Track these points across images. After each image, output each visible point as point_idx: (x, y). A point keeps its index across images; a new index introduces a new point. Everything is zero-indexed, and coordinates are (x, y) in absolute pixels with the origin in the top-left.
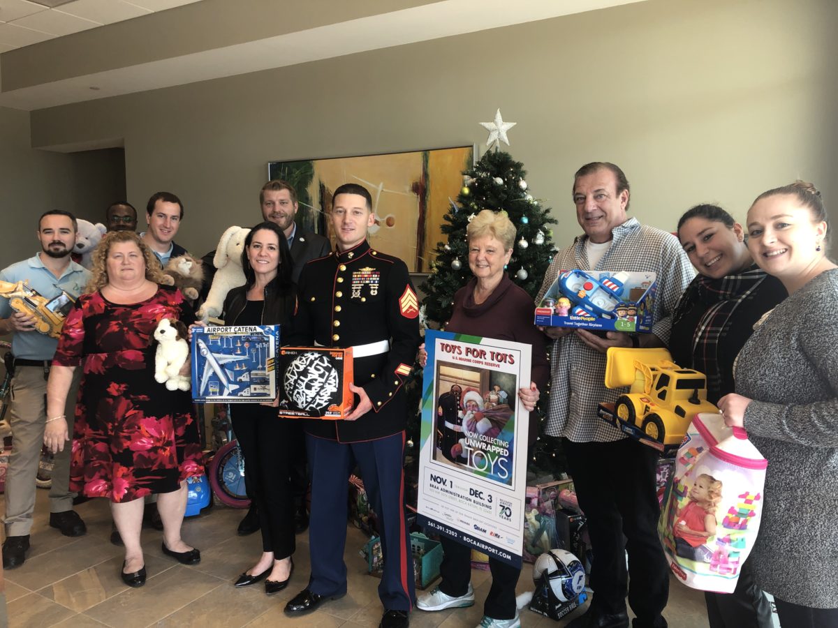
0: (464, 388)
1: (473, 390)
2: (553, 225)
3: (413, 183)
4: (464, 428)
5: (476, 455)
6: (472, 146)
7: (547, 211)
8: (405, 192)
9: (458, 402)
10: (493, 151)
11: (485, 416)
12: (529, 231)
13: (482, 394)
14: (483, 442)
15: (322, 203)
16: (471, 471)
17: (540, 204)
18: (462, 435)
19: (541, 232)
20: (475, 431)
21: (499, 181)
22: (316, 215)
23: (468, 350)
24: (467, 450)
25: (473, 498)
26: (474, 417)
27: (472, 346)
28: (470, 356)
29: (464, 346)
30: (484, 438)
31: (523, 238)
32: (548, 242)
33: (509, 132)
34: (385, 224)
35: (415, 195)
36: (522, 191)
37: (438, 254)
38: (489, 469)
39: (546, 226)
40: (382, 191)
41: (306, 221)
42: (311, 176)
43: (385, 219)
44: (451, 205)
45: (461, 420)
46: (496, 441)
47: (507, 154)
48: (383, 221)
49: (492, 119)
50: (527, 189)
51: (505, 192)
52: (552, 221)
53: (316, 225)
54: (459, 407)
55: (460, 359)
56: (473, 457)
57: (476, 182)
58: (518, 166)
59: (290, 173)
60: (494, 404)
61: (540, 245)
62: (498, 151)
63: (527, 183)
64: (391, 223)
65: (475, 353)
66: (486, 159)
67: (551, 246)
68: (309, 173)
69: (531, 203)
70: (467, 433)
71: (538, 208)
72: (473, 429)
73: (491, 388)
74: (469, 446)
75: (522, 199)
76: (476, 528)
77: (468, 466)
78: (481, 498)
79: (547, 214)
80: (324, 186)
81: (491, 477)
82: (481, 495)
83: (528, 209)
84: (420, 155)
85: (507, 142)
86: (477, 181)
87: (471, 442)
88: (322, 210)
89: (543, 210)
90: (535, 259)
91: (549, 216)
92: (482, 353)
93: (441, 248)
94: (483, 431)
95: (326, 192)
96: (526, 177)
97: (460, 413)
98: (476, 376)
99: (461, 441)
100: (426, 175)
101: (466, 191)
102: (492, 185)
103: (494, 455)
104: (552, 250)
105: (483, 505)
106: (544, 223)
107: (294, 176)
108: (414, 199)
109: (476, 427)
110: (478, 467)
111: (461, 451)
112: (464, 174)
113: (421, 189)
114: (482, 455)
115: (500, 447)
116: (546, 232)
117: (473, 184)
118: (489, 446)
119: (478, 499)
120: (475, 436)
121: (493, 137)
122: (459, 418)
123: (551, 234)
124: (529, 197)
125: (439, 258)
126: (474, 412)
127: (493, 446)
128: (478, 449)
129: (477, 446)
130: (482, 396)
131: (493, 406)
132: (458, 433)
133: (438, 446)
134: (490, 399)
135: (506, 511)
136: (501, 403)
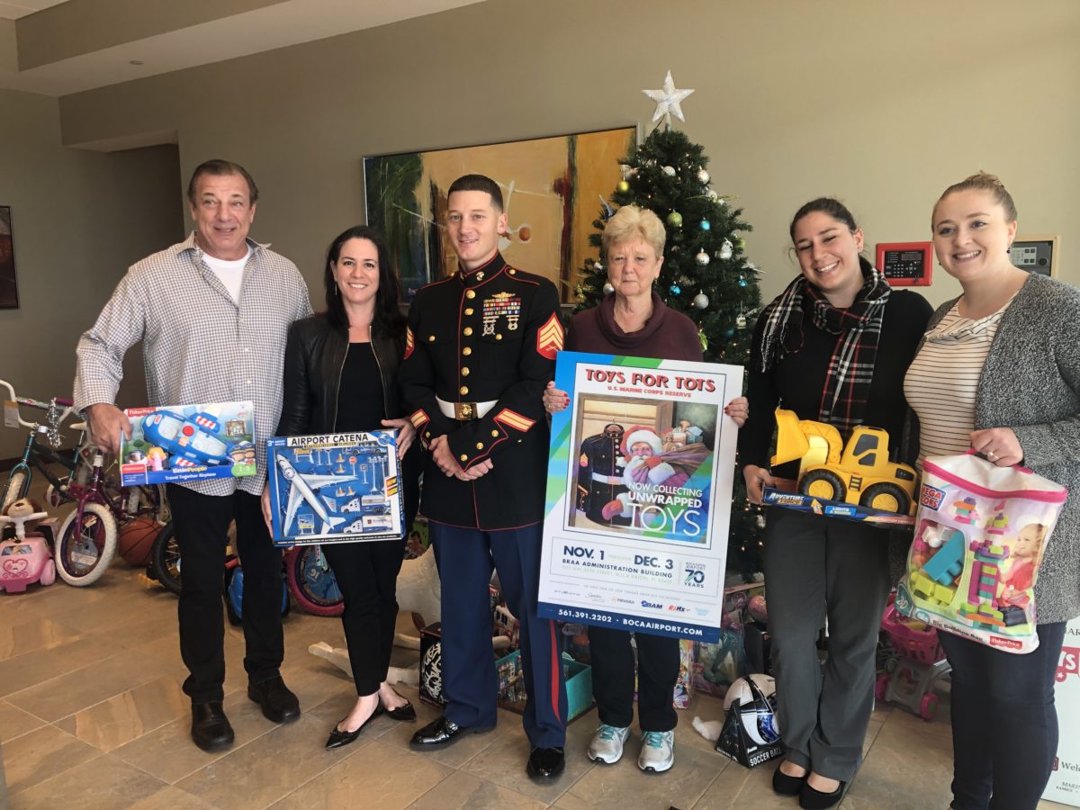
0: (627, 428)
1: (644, 429)
2: (746, 233)
3: (555, 181)
4: (627, 479)
5: (647, 512)
6: (635, 127)
7: (738, 213)
8: (544, 192)
9: (617, 447)
10: (662, 130)
11: (663, 461)
12: (711, 240)
13: (659, 432)
14: (660, 494)
15: (434, 210)
16: (638, 533)
17: (728, 203)
18: (624, 489)
19: (727, 242)
20: (646, 481)
21: (670, 171)
22: (426, 226)
23: (636, 378)
24: (632, 507)
25: (642, 567)
26: (645, 463)
27: (644, 372)
28: (640, 385)
29: (628, 372)
30: (662, 489)
31: (702, 250)
32: (738, 257)
33: (683, 104)
34: (517, 237)
35: (558, 196)
36: (703, 185)
37: (585, 276)
38: (669, 528)
39: (736, 234)
40: (514, 192)
41: (413, 235)
42: (420, 174)
43: (518, 230)
44: (604, 206)
45: (622, 469)
46: (681, 491)
47: (681, 134)
48: (515, 233)
49: (660, 85)
50: (709, 182)
51: (678, 187)
52: (744, 227)
53: (427, 242)
54: (617, 453)
55: (622, 389)
56: (642, 515)
57: (638, 173)
58: (697, 150)
59: (392, 170)
60: (680, 445)
61: (727, 260)
62: (669, 129)
63: (709, 174)
64: (526, 236)
65: (650, 381)
66: (652, 141)
67: (743, 261)
68: (417, 170)
69: (715, 201)
70: (630, 485)
71: (724, 208)
72: (643, 478)
73: (675, 423)
74: (635, 502)
75: (700, 197)
76: (645, 604)
77: (633, 527)
78: (655, 566)
79: (737, 217)
80: (436, 188)
81: (672, 537)
82: (654, 562)
83: (711, 210)
84: (564, 140)
85: (681, 116)
86: (639, 171)
87: (638, 496)
88: (434, 221)
89: (731, 212)
90: (719, 279)
91: (739, 219)
92: (662, 380)
93: (590, 267)
94: (661, 480)
95: (440, 195)
96: (708, 165)
97: (620, 461)
98: (651, 411)
99: (621, 496)
100: (572, 168)
101: (625, 186)
102: (660, 176)
103: (676, 509)
104: (744, 267)
105: (657, 574)
106: (732, 229)
107: (397, 174)
108: (557, 201)
109: (647, 476)
110: (651, 527)
111: (621, 509)
112: (622, 163)
113: (565, 188)
114: (658, 511)
115: (686, 496)
116: (735, 242)
117: (634, 176)
118: (670, 498)
119: (650, 568)
120: (647, 487)
121: (663, 109)
122: (619, 468)
123: (743, 245)
124: (712, 194)
125: (587, 281)
126: (645, 457)
127: (676, 498)
128: (651, 503)
129: (649, 500)
130: (660, 435)
131: (678, 447)
132: (616, 486)
133: (578, 507)
134: (672, 438)
135: (696, 576)
136: (691, 443)
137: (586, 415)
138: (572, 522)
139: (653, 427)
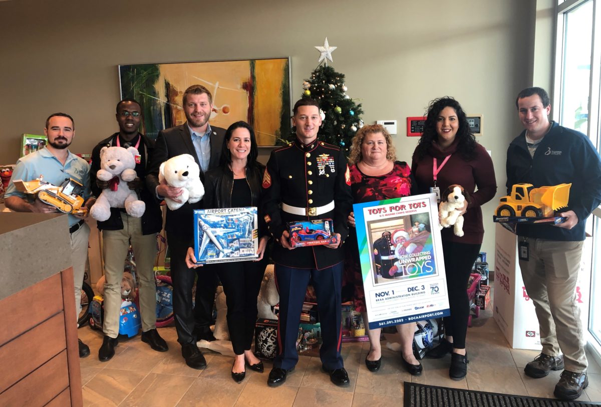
1: (400, 231)
4: (397, 255)
5: (409, 267)
9: (389, 242)
10: (323, 66)
11: (411, 243)
13: (406, 230)
16: (407, 278)
18: (396, 260)
20: (406, 253)
21: (333, 87)
23: (391, 208)
24: (402, 267)
25: (412, 292)
27: (394, 205)
28: (394, 211)
29: (387, 207)
38: (419, 271)
47: (332, 68)
55: (386, 215)
58: (341, 76)
60: (417, 233)
62: (326, 65)
63: (347, 87)
65: (397, 208)
66: (320, 71)
70: (398, 257)
72: (404, 253)
73: (413, 224)
76: (416, 308)
77: (404, 276)
81: (422, 275)
82: (417, 289)
85: (331, 60)
87: (403, 261)
92: (403, 207)
96: (346, 83)
98: (401, 222)
101: (308, 93)
102: (327, 89)
103: (421, 262)
105: (419, 293)
109: (405, 251)
110: (412, 273)
111: (398, 270)
114: (413, 265)
115: (424, 256)
117: (312, 88)
118: (417, 258)
119: (415, 292)
120: (406, 256)
121: (323, 56)
128: (410, 263)
129: (408, 262)
130: (407, 232)
131: (416, 235)
132: (393, 260)
133: (378, 274)
134: (413, 232)
135: (435, 289)
136: (421, 231)
137: (372, 231)
138: (376, 282)
139: (403, 229)
